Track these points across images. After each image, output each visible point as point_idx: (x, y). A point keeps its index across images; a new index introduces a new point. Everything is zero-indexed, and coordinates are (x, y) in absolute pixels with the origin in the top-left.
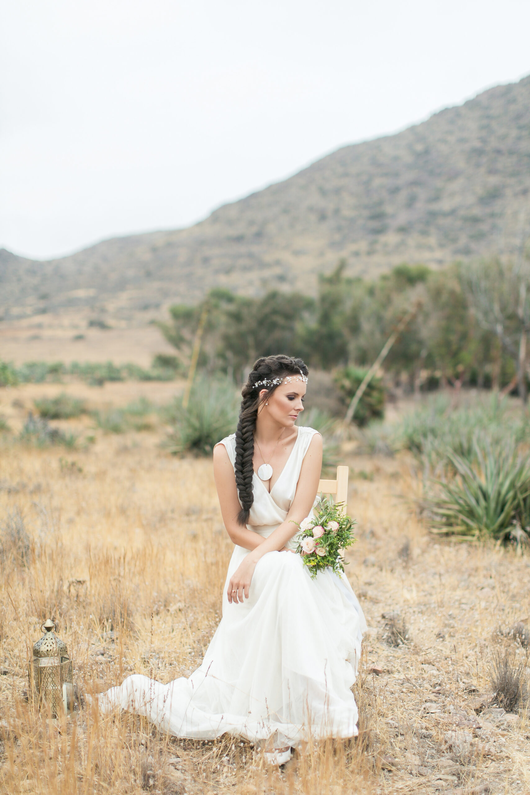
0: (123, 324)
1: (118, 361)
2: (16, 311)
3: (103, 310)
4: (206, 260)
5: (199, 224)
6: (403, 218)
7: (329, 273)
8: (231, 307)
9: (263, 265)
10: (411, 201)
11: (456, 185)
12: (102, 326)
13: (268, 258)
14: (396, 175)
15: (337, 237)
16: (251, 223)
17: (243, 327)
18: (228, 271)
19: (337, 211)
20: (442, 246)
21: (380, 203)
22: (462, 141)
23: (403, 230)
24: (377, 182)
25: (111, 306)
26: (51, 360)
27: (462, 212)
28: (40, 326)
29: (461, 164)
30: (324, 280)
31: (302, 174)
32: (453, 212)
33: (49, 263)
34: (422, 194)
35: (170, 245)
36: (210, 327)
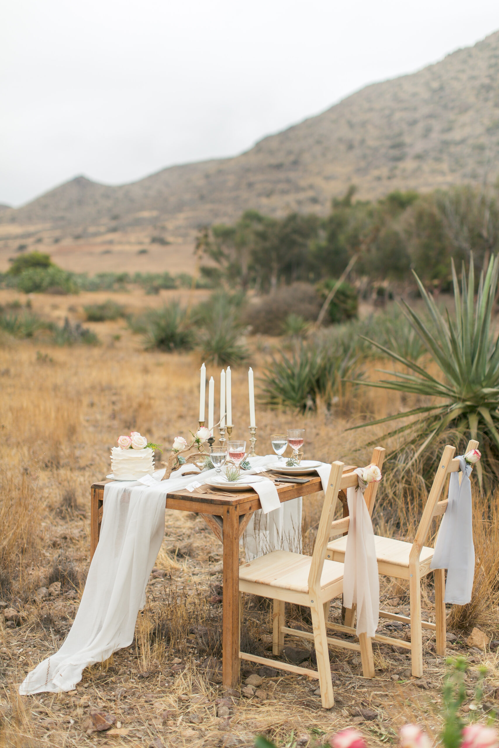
0: (180, 240)
1: (174, 272)
2: (92, 229)
3: (164, 228)
4: (250, 185)
5: (245, 154)
6: (419, 147)
7: (341, 198)
8: (259, 227)
9: (298, 189)
10: (428, 131)
11: (466, 118)
12: (162, 242)
13: (303, 183)
14: (415, 109)
15: (363, 164)
16: (290, 153)
17: (268, 244)
18: (269, 194)
19: (363, 142)
20: (453, 171)
21: (400, 134)
22: (473, 78)
23: (419, 157)
24: (398, 116)
25: (170, 225)
26: (120, 271)
27: (471, 141)
28: (111, 242)
29: (472, 99)
30: (336, 204)
31: (333, 109)
32: (463, 141)
33: (121, 187)
34: (437, 126)
35: (220, 172)
36: (242, 244)
